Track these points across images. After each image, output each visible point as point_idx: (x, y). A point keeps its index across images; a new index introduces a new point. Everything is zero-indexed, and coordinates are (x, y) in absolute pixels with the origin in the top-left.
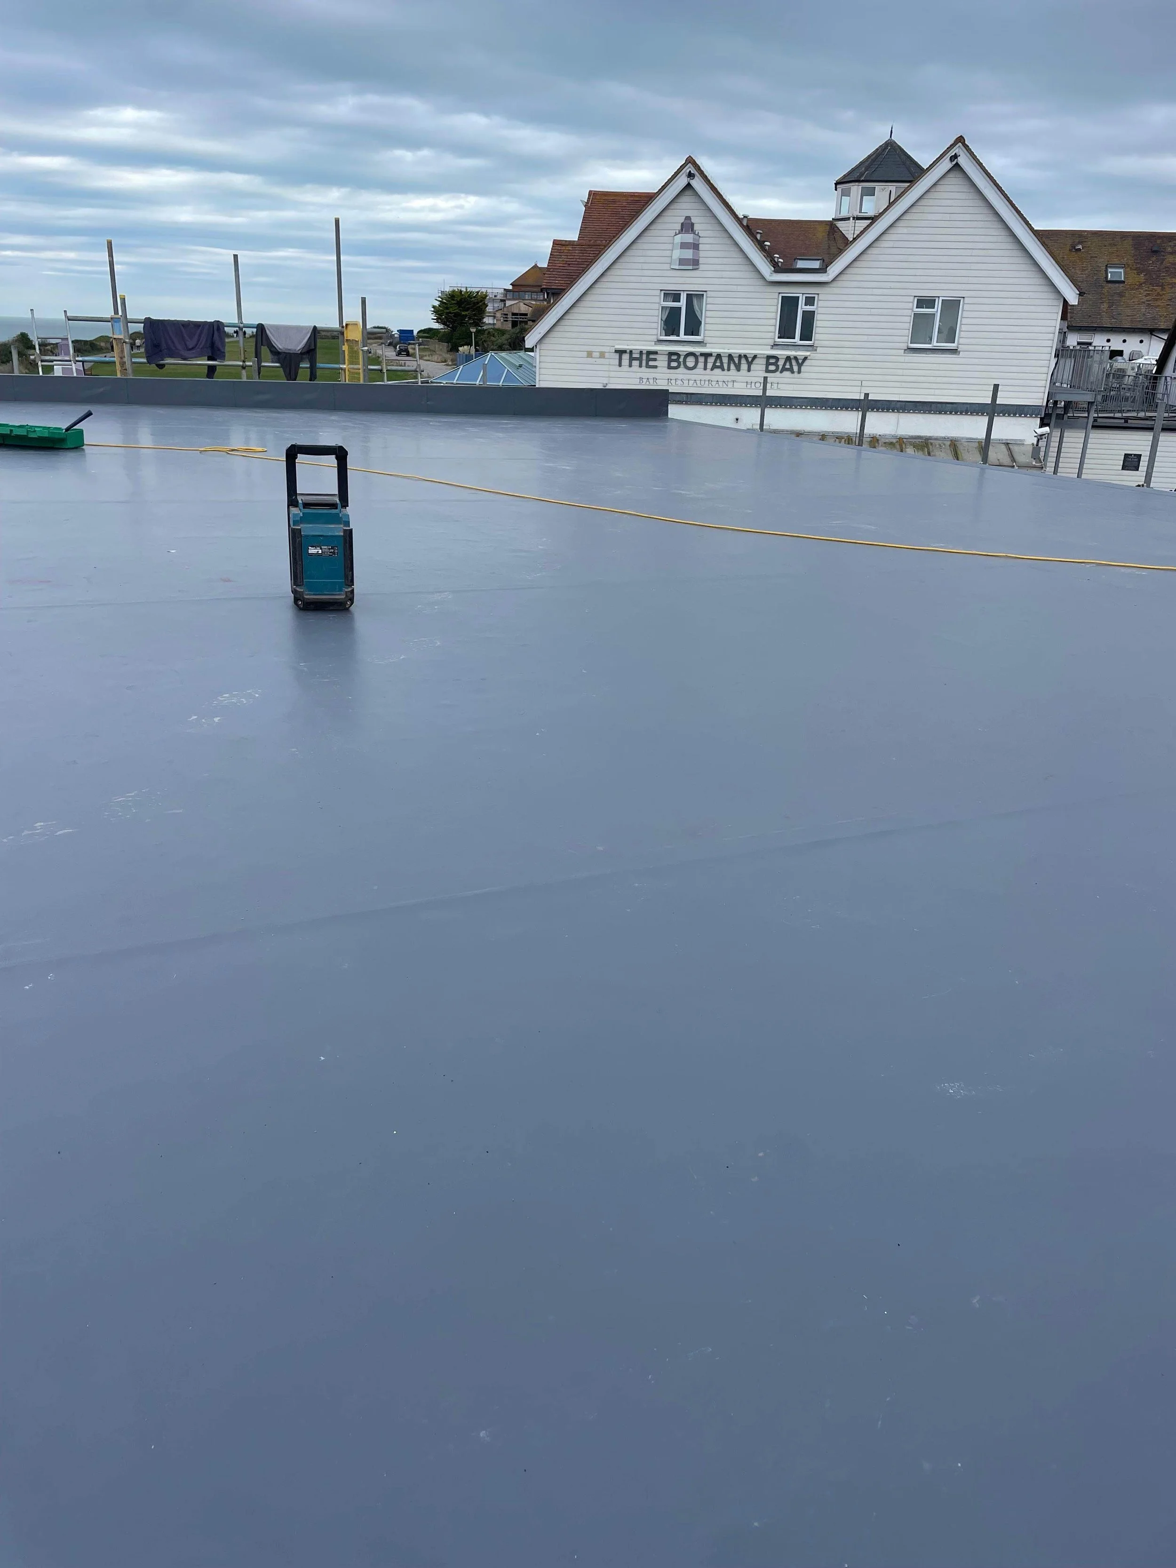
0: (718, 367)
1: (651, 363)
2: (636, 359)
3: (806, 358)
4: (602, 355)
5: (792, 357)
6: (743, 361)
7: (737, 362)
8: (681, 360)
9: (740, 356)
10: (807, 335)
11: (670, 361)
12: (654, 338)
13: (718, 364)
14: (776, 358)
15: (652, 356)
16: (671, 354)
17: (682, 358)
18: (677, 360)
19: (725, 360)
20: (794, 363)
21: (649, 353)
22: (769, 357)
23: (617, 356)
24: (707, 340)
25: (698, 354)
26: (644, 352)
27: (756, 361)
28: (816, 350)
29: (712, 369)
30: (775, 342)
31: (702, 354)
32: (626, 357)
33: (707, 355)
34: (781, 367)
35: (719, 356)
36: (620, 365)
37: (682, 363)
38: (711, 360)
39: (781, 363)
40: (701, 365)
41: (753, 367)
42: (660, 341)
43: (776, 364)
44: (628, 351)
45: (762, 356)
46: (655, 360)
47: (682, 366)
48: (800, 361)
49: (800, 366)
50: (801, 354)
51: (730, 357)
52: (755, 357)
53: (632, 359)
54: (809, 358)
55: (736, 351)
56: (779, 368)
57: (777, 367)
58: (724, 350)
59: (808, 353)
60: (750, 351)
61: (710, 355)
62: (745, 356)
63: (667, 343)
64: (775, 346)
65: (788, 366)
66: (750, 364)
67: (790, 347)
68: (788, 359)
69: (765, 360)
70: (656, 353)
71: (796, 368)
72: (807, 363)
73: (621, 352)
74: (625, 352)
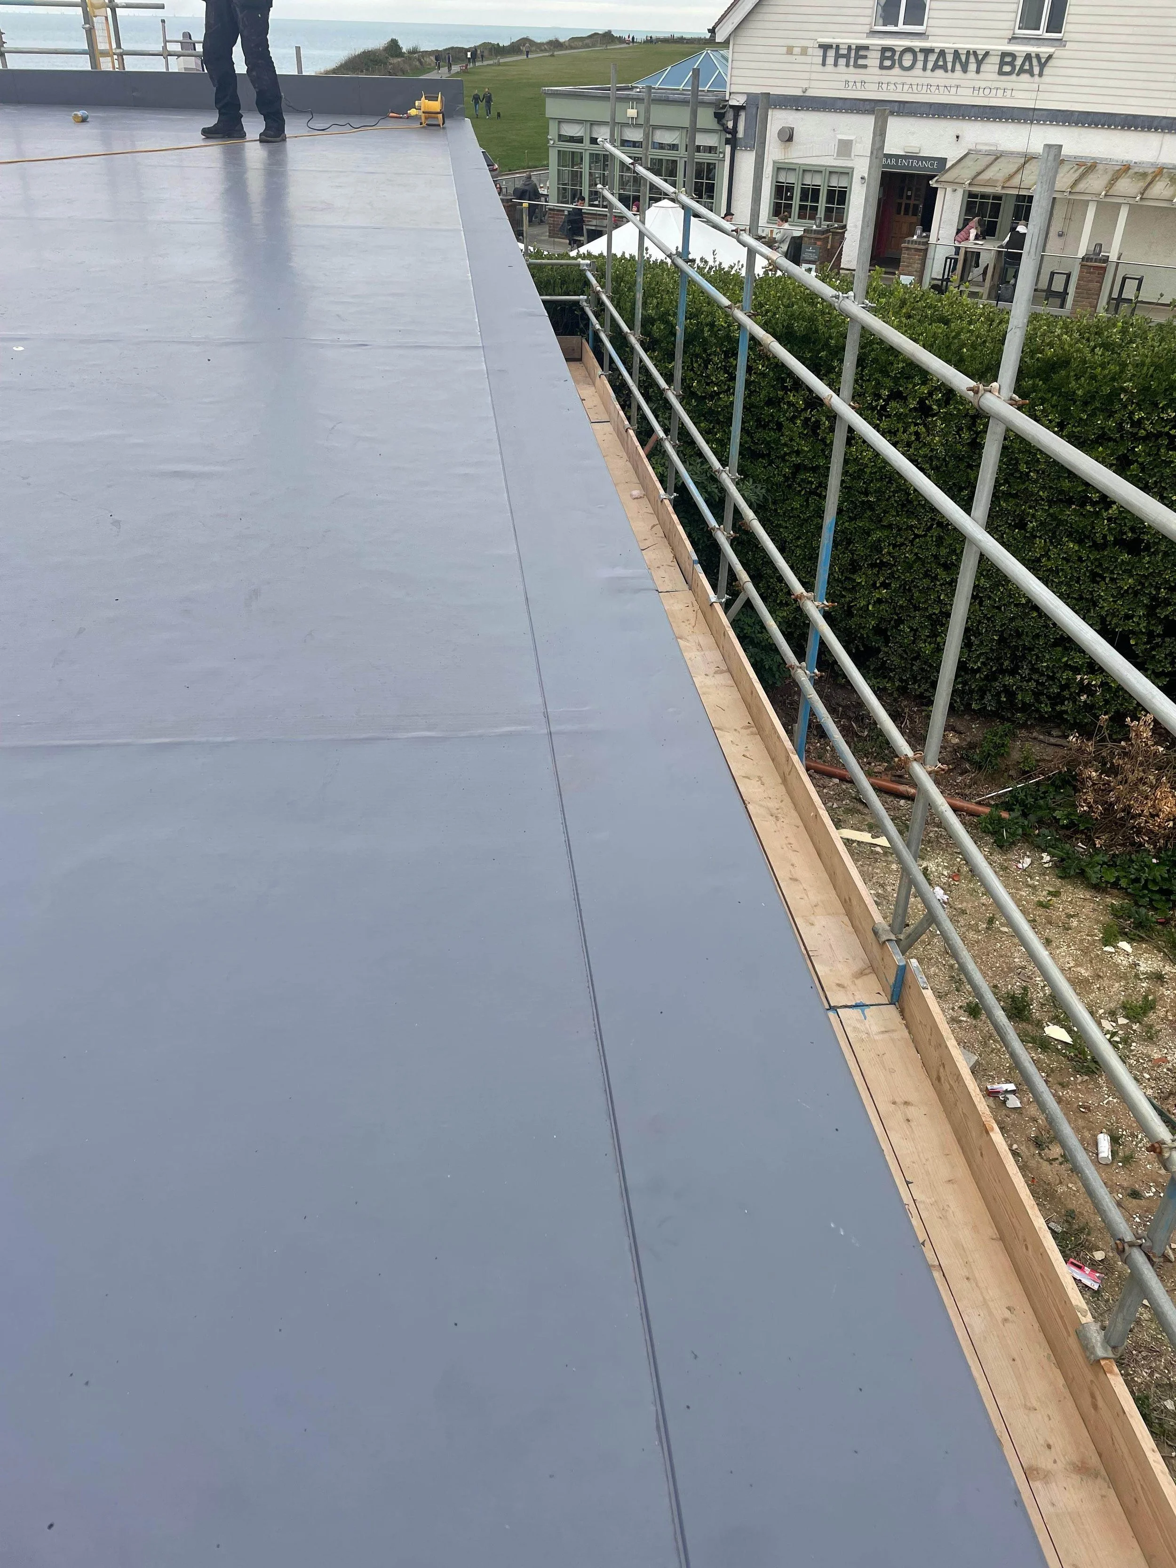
0: (940, 67)
1: (860, 62)
2: (843, 56)
3: (1050, 57)
4: (804, 51)
5: (1033, 55)
6: (972, 59)
7: (964, 60)
8: (896, 57)
9: (968, 52)
10: (1055, 25)
11: (883, 58)
12: (867, 29)
13: (941, 63)
14: (1013, 56)
15: (862, 53)
16: (884, 49)
17: (898, 54)
18: (891, 58)
19: (950, 58)
20: (1035, 62)
21: (859, 48)
22: (1004, 55)
23: (820, 52)
24: (931, 31)
25: (917, 50)
26: (854, 47)
27: (989, 60)
28: (1065, 46)
29: (932, 70)
30: (1014, 34)
31: (922, 50)
32: (831, 53)
33: (927, 52)
34: (1017, 68)
35: (942, 53)
36: (824, 64)
37: (897, 61)
38: (932, 58)
39: (1019, 62)
40: (920, 64)
41: (983, 68)
42: (873, 33)
43: (1012, 64)
44: (834, 46)
45: (996, 53)
46: (865, 57)
47: (897, 65)
48: (1043, 60)
49: (1042, 66)
50: (1044, 50)
51: (956, 54)
52: (987, 54)
53: (838, 56)
54: (1054, 56)
55: (963, 46)
56: (1015, 69)
57: (1014, 67)
58: (949, 45)
59: (1051, 50)
60: (981, 46)
61: (931, 51)
62: (975, 53)
63: (881, 35)
64: (1013, 39)
65: (1027, 67)
66: (979, 63)
67: (1032, 42)
68: (1028, 57)
69: (999, 57)
70: (866, 48)
71: (1036, 70)
72: (1050, 64)
73: (825, 47)
74: (830, 46)
